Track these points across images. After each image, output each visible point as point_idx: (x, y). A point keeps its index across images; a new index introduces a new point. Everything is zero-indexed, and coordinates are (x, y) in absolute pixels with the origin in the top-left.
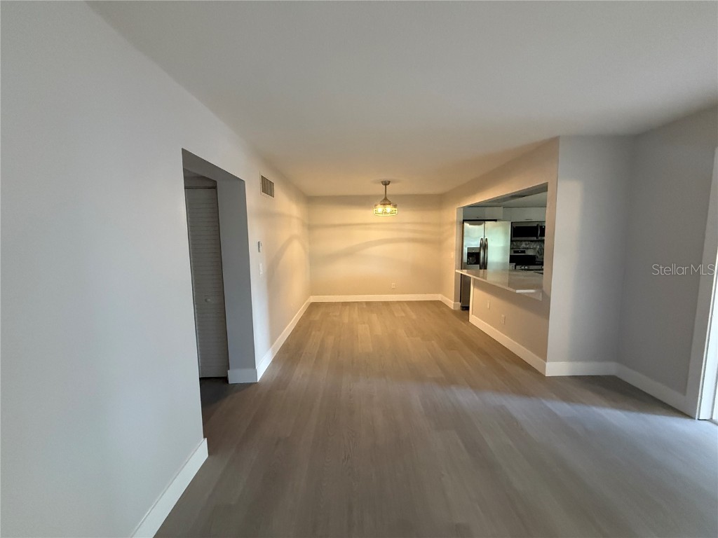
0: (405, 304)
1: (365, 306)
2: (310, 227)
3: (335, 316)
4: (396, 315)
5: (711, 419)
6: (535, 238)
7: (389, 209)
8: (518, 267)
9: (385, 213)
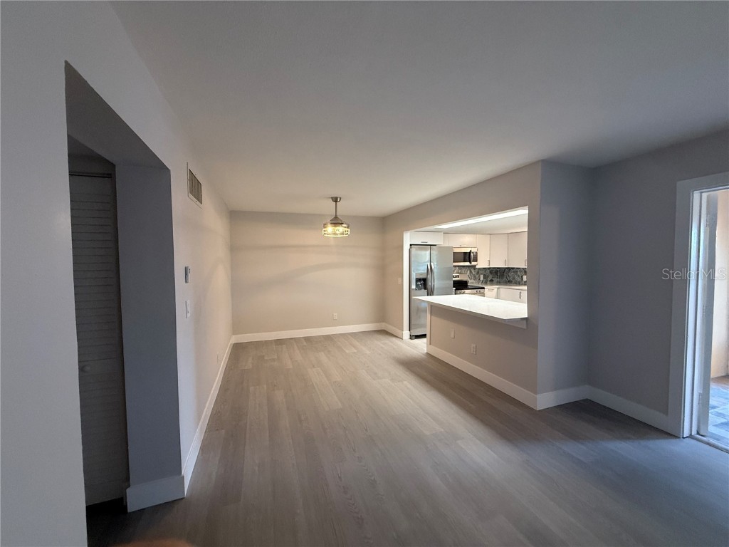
0: (350, 336)
1: (305, 343)
2: (234, 249)
3: (274, 360)
4: (347, 351)
5: (691, 434)
6: (468, 264)
7: (340, 229)
8: (459, 291)
9: (335, 234)
